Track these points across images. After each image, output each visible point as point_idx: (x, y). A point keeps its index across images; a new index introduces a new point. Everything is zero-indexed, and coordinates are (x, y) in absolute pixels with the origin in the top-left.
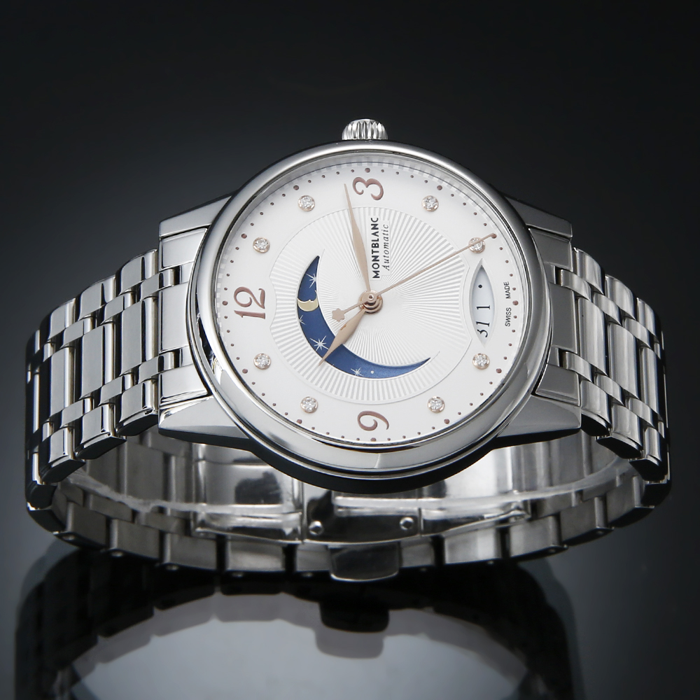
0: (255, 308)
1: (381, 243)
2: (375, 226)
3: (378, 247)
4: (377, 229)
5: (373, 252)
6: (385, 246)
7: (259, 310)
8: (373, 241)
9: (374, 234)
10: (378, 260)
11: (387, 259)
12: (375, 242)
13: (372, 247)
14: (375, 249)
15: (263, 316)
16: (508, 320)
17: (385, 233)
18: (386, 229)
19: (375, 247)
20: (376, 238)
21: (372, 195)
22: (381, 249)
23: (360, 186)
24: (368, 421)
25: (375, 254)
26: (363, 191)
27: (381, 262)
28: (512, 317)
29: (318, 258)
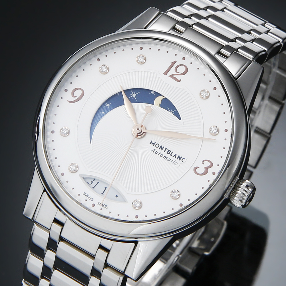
0: (172, 71)
1: (168, 156)
2: (179, 158)
3: (167, 153)
4: (177, 159)
5: (166, 149)
6: (165, 157)
7: (170, 73)
8: (172, 152)
9: (175, 155)
10: (160, 149)
11: (158, 154)
12: (171, 153)
13: (169, 150)
14: (167, 151)
15: (166, 73)
16: (87, 196)
17: (173, 161)
18: (174, 163)
19: (168, 152)
20: (173, 155)
21: (199, 167)
22: (165, 154)
23: (207, 164)
24: (78, 94)
25: (164, 149)
26: (204, 164)
27: (158, 150)
28: (87, 198)
29: (180, 119)
